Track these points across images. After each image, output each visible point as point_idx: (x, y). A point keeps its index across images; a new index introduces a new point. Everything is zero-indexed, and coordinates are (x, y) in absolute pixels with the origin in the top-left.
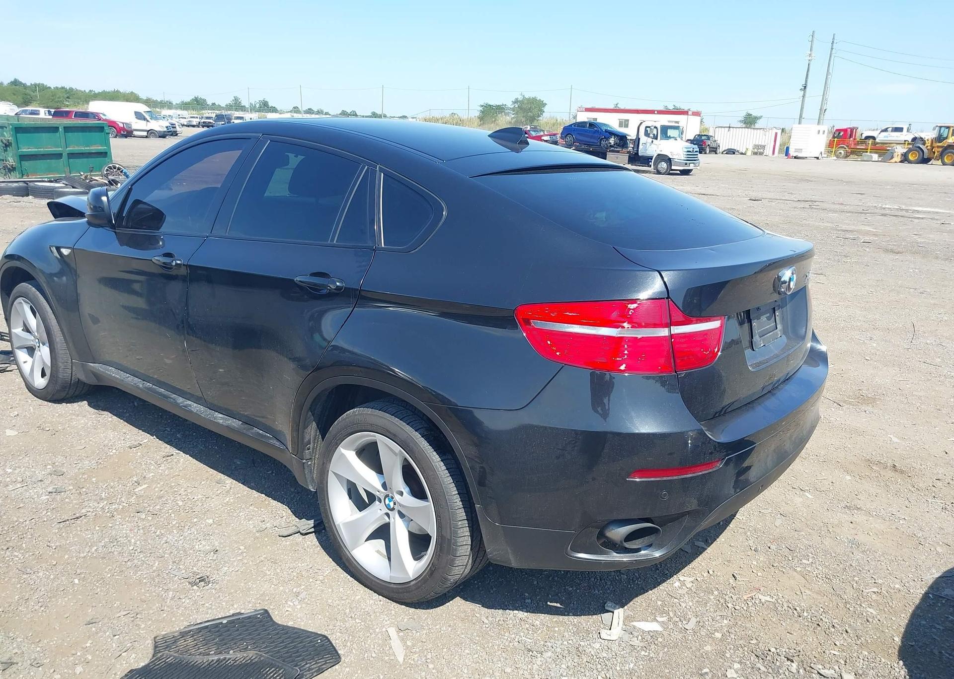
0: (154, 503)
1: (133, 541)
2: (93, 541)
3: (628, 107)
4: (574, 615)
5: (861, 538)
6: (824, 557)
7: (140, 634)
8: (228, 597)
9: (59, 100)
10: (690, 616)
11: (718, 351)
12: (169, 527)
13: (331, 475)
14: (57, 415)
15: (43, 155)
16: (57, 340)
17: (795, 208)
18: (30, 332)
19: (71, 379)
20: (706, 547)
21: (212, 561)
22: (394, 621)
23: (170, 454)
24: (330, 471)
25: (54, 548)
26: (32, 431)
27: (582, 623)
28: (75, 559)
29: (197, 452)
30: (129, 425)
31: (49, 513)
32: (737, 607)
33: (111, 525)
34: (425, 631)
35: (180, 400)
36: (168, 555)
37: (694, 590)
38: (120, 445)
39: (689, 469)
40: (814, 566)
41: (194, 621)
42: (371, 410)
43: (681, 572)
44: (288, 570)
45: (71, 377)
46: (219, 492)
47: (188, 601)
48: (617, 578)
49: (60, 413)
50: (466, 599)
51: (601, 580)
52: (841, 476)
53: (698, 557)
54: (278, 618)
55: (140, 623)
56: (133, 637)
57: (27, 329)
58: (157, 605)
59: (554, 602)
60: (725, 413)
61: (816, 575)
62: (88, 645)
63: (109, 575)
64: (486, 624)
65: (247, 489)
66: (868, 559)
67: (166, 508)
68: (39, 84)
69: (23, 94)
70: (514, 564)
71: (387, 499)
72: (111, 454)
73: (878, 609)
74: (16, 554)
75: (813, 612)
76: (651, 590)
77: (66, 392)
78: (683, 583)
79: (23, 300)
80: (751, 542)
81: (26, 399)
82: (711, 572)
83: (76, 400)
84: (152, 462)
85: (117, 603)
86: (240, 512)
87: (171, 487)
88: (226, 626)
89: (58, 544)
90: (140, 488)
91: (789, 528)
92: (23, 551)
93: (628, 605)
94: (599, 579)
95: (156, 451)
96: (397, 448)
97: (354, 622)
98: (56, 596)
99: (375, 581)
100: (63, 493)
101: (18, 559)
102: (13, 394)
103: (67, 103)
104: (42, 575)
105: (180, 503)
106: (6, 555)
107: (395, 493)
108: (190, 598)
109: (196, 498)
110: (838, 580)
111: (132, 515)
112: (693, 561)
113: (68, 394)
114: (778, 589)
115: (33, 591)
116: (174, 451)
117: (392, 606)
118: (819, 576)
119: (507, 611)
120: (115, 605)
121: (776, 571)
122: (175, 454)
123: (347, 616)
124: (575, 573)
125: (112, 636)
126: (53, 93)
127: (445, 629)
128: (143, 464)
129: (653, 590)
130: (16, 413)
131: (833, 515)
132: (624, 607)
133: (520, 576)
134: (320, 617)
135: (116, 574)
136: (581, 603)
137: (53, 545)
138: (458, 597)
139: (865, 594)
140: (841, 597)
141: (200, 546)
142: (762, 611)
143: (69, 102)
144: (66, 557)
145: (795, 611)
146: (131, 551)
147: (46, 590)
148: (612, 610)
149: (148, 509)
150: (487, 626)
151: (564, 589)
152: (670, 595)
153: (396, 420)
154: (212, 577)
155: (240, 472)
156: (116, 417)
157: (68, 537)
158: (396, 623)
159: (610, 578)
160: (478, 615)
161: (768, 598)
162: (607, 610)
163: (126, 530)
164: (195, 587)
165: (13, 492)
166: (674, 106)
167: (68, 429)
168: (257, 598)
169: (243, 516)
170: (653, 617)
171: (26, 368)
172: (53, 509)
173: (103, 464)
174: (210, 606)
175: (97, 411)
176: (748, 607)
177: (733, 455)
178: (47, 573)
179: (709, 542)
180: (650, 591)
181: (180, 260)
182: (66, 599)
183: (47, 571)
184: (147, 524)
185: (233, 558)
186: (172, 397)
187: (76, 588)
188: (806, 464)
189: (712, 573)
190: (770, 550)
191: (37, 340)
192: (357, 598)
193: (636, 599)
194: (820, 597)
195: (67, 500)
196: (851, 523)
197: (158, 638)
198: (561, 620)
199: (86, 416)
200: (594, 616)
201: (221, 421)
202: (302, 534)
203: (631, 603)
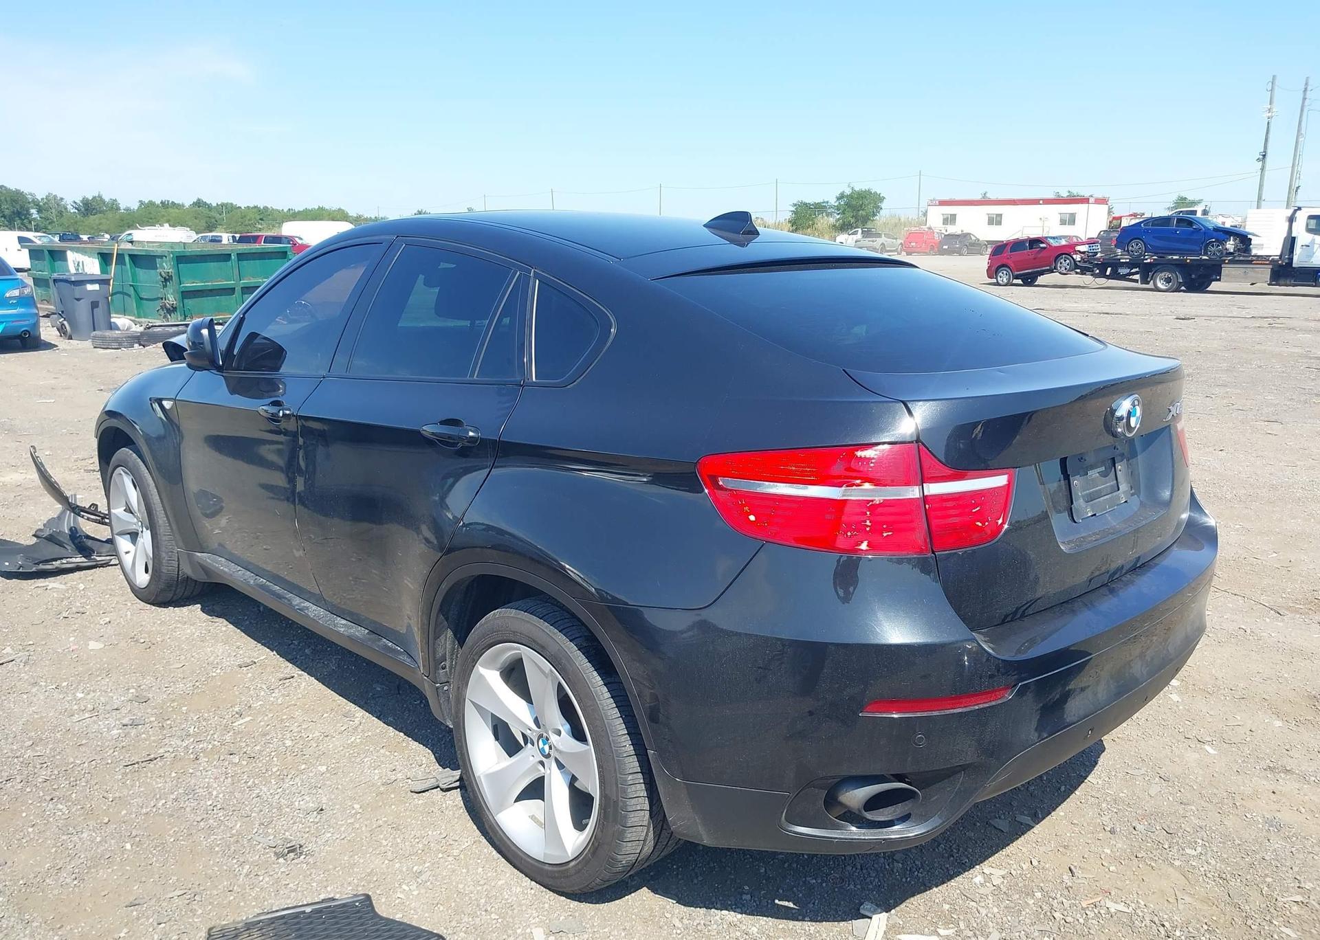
0: (255, 742)
1: (215, 793)
2: (164, 792)
3: (1001, 197)
4: (811, 921)
5: (1286, 816)
6: (1221, 845)
7: (193, 923)
8: (322, 876)
9: (250, 222)
10: (991, 930)
11: (1003, 523)
12: (267, 775)
13: (468, 704)
14: (159, 622)
15: (211, 290)
16: (160, 522)
17: (1246, 327)
18: (132, 513)
19: (178, 575)
20: (1032, 823)
21: (312, 824)
22: (545, 918)
23: (289, 676)
24: (466, 700)
25: (111, 800)
26: (123, 644)
27: (822, 933)
28: (134, 816)
29: (325, 673)
30: (246, 636)
31: (116, 753)
32: (1069, 919)
33: (191, 771)
34: (587, 936)
35: (297, 601)
36: (256, 814)
37: (1004, 889)
38: (228, 663)
39: (957, 701)
40: (1204, 858)
41: (269, 908)
42: (514, 611)
43: (987, 861)
44: (412, 840)
45: (178, 572)
46: (343, 729)
47: (267, 879)
48: (888, 867)
49: (163, 619)
50: (655, 891)
51: (862, 869)
52: (1266, 721)
53: (1017, 839)
54: (382, 909)
55: (196, 907)
56: (183, 927)
57: (129, 510)
58: (225, 883)
59: (786, 901)
60: (1023, 616)
61: (1203, 874)
62: (122, 935)
63: (172, 840)
64: (678, 929)
65: (382, 724)
66: (1293, 849)
67: (268, 750)
68: (227, 204)
69: (207, 217)
70: (707, 841)
71: (540, 741)
72: (214, 674)
73: (1300, 930)
74: (60, 806)
75: (1191, 930)
76: (937, 887)
77: (173, 592)
78: (988, 878)
79: (123, 470)
80: (1106, 819)
81: (125, 601)
82: (1035, 863)
83: (187, 603)
84: (264, 687)
85: (173, 878)
86: (366, 757)
87: (282, 720)
88: (309, 917)
89: (117, 795)
90: (241, 721)
91: (1171, 799)
92: (70, 804)
93: (897, 908)
94: (859, 867)
95: (272, 672)
96: (547, 666)
97: (489, 917)
98: (97, 866)
99: (525, 860)
100: (140, 726)
101: (60, 813)
102: (111, 595)
103: (260, 226)
104: (86, 835)
105: (288, 743)
106: (48, 808)
107: (550, 733)
108: (272, 875)
109: (311, 736)
110: (1239, 880)
111: (222, 758)
112: (1009, 845)
113: (175, 594)
114: (1140, 893)
115: (70, 858)
116: (296, 671)
117: (547, 897)
118: (1208, 875)
119: (713, 910)
120: (171, 881)
121: (1140, 866)
122: (296, 676)
123: (480, 909)
124: (826, 858)
125: (155, 924)
126: (243, 214)
127: (616, 934)
128: (252, 689)
129: (940, 888)
130: (108, 620)
131: (1246, 781)
132: (890, 911)
133: (741, 860)
134: (441, 908)
135: (181, 838)
136: (826, 902)
137: (111, 795)
138: (645, 888)
139: (1280, 904)
140: (1240, 908)
141: (301, 803)
142: (1109, 926)
143: (261, 225)
144: (124, 812)
145: (1161, 929)
146: (209, 808)
147: (87, 857)
148: (869, 915)
149: (245, 750)
150: (679, 932)
151: (804, 882)
152: (964, 895)
153: (545, 626)
154: (306, 847)
155: (377, 702)
156: (232, 626)
157: (132, 787)
158: (547, 921)
159: (876, 866)
160: (668, 915)
161: (1121, 907)
162: (863, 915)
163: (210, 778)
164: (281, 860)
165: (77, 723)
166: (1069, 192)
167: (168, 640)
168: (362, 878)
169: (368, 763)
170: (932, 928)
171: (127, 560)
172: (123, 747)
173: (201, 688)
174: (295, 887)
175: (210, 617)
176: (1087, 920)
177: (1031, 680)
178: (94, 834)
179: (1039, 818)
180: (935, 889)
181: (290, 410)
182: (110, 870)
183: (94, 831)
184: (239, 771)
185: (342, 821)
186: (287, 596)
187: (125, 856)
188: (1212, 702)
189: (1037, 863)
190: (1135, 832)
191: (140, 523)
192: (500, 883)
193: (912, 899)
194: (1206, 908)
195: (144, 736)
196: (1274, 792)
197: (214, 930)
198: (791, 927)
199: (194, 623)
200: (842, 924)
201: (342, 630)
202: (442, 790)
203: (903, 906)
